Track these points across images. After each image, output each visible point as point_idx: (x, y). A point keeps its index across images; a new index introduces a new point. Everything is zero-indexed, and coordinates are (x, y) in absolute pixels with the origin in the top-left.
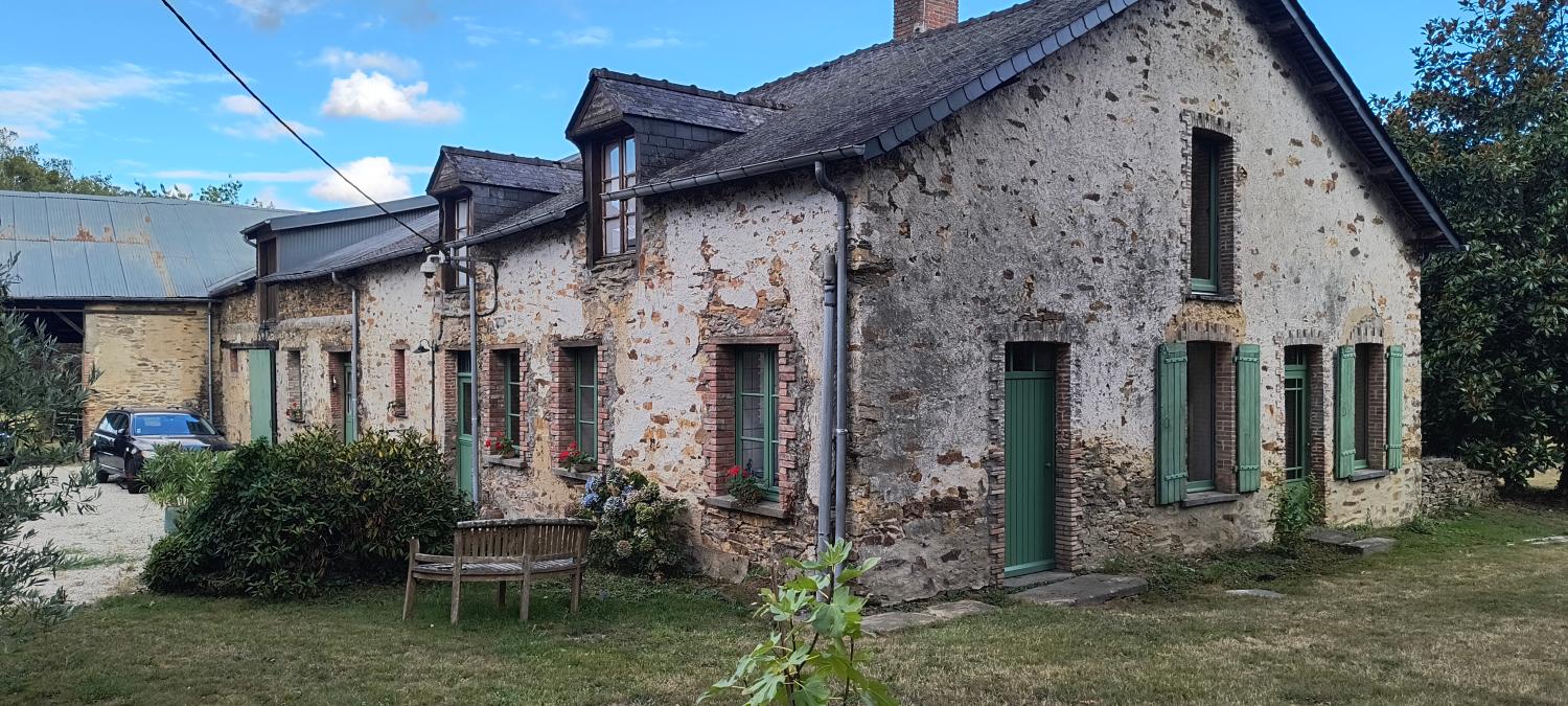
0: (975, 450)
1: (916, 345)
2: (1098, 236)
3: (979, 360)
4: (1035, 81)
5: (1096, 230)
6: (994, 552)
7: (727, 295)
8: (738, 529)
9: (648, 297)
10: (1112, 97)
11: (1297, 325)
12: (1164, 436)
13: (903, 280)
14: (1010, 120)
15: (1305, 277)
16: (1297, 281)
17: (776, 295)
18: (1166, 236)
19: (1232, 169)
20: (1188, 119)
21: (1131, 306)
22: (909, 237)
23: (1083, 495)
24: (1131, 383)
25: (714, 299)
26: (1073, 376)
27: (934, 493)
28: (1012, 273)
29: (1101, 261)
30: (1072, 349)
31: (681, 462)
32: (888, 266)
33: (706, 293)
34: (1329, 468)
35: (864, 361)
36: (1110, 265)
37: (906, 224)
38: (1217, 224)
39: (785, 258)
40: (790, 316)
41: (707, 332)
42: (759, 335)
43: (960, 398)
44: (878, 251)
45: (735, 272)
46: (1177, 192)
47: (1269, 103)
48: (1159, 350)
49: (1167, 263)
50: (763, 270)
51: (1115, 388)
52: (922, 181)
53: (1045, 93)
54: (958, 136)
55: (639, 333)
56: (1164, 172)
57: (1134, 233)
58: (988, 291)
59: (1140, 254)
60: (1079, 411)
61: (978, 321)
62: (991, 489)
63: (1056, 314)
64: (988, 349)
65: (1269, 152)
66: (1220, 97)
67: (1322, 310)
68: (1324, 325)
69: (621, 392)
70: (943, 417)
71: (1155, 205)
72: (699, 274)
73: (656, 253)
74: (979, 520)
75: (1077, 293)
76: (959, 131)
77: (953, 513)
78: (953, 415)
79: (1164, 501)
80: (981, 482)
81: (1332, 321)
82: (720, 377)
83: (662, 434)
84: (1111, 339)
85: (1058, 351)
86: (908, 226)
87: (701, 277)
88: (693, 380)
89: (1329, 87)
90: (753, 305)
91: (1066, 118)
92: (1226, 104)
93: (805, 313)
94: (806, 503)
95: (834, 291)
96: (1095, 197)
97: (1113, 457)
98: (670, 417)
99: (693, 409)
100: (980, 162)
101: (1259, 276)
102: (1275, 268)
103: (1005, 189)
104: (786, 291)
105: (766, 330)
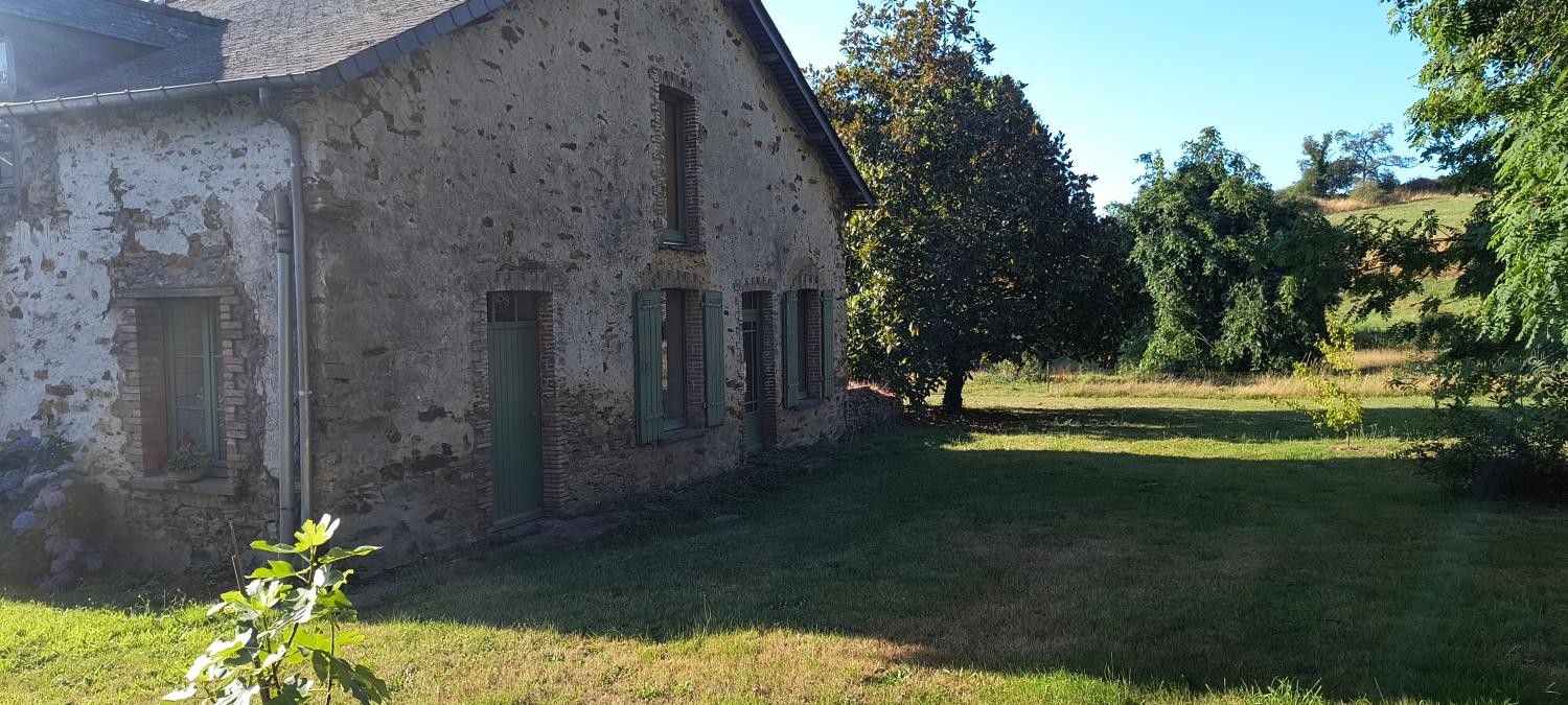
0: (457, 405)
1: (390, 296)
2: (577, 185)
3: (460, 311)
4: (508, 21)
5: (574, 180)
6: (482, 507)
7: (146, 238)
8: (175, 513)
9: (35, 241)
10: (586, 49)
11: (751, 273)
12: (642, 379)
13: (372, 225)
14: (484, 61)
15: (756, 230)
16: (751, 234)
17: (217, 240)
18: (640, 187)
19: (694, 127)
20: (655, 76)
21: (609, 254)
22: (376, 178)
23: (569, 442)
24: (611, 329)
25: (130, 244)
26: (556, 325)
27: (415, 452)
28: (492, 222)
29: (580, 211)
30: (555, 298)
31: (93, 440)
32: (354, 208)
33: (119, 236)
34: (779, 401)
35: (329, 315)
36: (588, 214)
37: (373, 164)
38: (684, 179)
39: (224, 197)
40: (234, 264)
41: (122, 284)
42: (193, 287)
43: (440, 351)
44: (341, 193)
45: (158, 213)
46: (647, 146)
47: (724, 69)
48: (636, 296)
49: (641, 214)
50: (196, 211)
51: (596, 335)
52: (389, 117)
53: (519, 35)
54: (428, 72)
55: (24, 286)
56: (636, 125)
57: (610, 184)
58: (467, 239)
59: (616, 204)
60: (562, 360)
61: (458, 271)
62: (476, 443)
63: (534, 263)
64: (469, 299)
65: (725, 113)
66: (682, 58)
67: (770, 260)
68: (772, 274)
69: (3, 359)
70: (423, 371)
71: (629, 157)
72: (107, 214)
73: (46, 188)
74: (466, 476)
75: (558, 241)
76: (429, 67)
77: (437, 472)
78: (434, 370)
79: (644, 442)
80: (466, 436)
81: (780, 270)
82: (141, 336)
83: (63, 408)
84: (591, 287)
85: (539, 299)
86: (376, 167)
87: (110, 219)
88: (104, 341)
89: (773, 57)
90: (185, 252)
91: (542, 64)
92: (687, 65)
93: (253, 261)
94: (264, 476)
95: (290, 235)
96: (573, 147)
97: (596, 403)
98: (75, 386)
99: (107, 376)
100: (454, 102)
101: (720, 228)
102: (732, 221)
103: (481, 133)
104: (227, 236)
105: (203, 281)
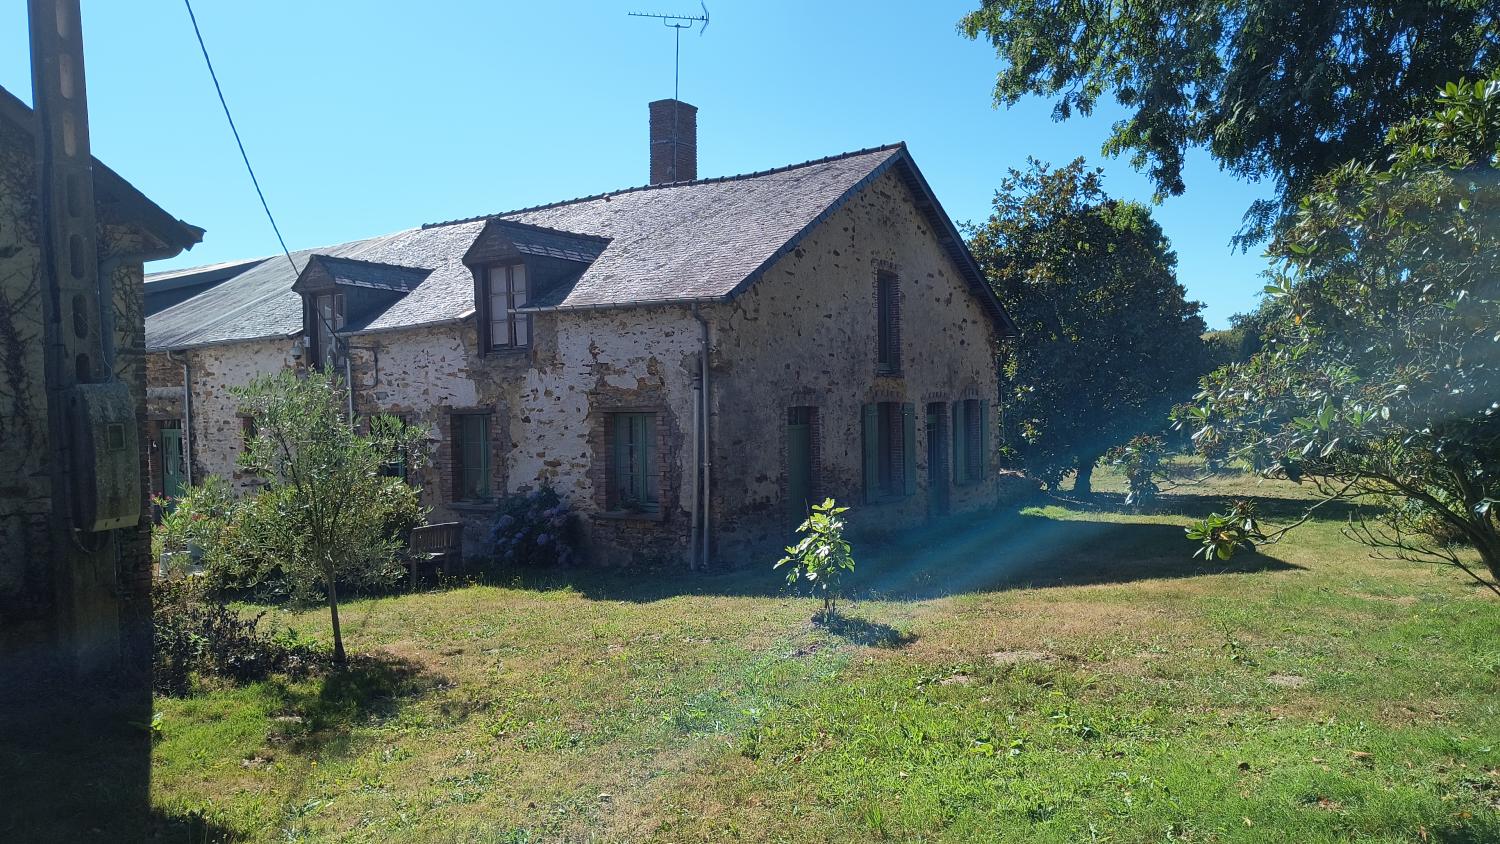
0: (773, 474)
1: (744, 411)
2: (832, 340)
3: (775, 419)
4: (799, 247)
5: (830, 337)
7: (612, 380)
8: (623, 532)
9: (541, 380)
10: (837, 254)
11: (933, 390)
12: (867, 461)
13: (737, 372)
14: (787, 273)
15: (936, 360)
16: (932, 362)
17: (655, 381)
18: (866, 337)
19: (898, 293)
20: (875, 264)
21: (849, 382)
22: (739, 346)
24: (849, 429)
25: (602, 383)
26: (821, 427)
27: (754, 500)
28: (789, 366)
29: (833, 356)
30: (820, 410)
32: (730, 364)
33: (595, 378)
34: (951, 480)
35: (720, 422)
36: (838, 357)
37: (738, 339)
38: (891, 328)
39: (659, 358)
40: (665, 394)
41: (595, 404)
42: (639, 406)
43: (766, 442)
44: (725, 356)
45: (619, 366)
46: (871, 310)
47: (915, 252)
48: (863, 407)
49: (866, 355)
50: (643, 366)
51: (841, 433)
52: (745, 312)
53: (804, 253)
54: (762, 285)
55: (532, 405)
56: (864, 298)
57: (849, 337)
58: (778, 377)
59: (853, 349)
60: (824, 449)
61: (773, 395)
62: (782, 497)
63: (810, 389)
64: (779, 412)
65: (916, 282)
66: (891, 250)
67: (945, 380)
68: (947, 390)
69: (515, 446)
70: (758, 453)
71: (860, 319)
72: (588, 365)
73: (549, 350)
74: (776, 516)
75: (822, 375)
76: (763, 283)
77: (764, 512)
78: (762, 453)
79: (868, 502)
80: (777, 491)
81: (952, 386)
82: (606, 433)
83: (555, 474)
84: (839, 403)
85: (812, 411)
87: (589, 368)
88: (582, 436)
89: (949, 240)
90: (635, 387)
91: (815, 269)
92: (894, 254)
93: (677, 393)
94: (680, 510)
95: (701, 380)
96: (830, 316)
97: (842, 476)
98: (562, 461)
99: (584, 455)
100: (772, 298)
101: (913, 360)
102: (921, 354)
103: (785, 314)
104: (661, 379)
105: (645, 403)
